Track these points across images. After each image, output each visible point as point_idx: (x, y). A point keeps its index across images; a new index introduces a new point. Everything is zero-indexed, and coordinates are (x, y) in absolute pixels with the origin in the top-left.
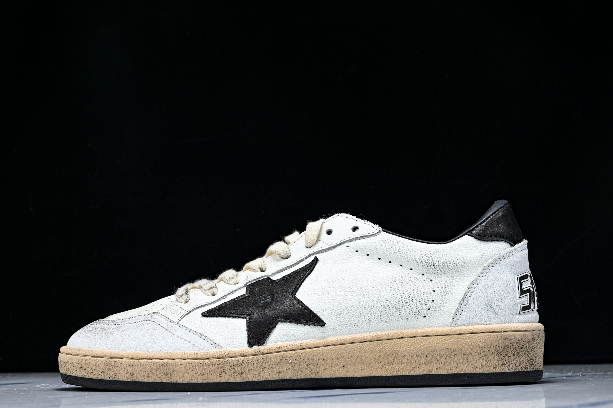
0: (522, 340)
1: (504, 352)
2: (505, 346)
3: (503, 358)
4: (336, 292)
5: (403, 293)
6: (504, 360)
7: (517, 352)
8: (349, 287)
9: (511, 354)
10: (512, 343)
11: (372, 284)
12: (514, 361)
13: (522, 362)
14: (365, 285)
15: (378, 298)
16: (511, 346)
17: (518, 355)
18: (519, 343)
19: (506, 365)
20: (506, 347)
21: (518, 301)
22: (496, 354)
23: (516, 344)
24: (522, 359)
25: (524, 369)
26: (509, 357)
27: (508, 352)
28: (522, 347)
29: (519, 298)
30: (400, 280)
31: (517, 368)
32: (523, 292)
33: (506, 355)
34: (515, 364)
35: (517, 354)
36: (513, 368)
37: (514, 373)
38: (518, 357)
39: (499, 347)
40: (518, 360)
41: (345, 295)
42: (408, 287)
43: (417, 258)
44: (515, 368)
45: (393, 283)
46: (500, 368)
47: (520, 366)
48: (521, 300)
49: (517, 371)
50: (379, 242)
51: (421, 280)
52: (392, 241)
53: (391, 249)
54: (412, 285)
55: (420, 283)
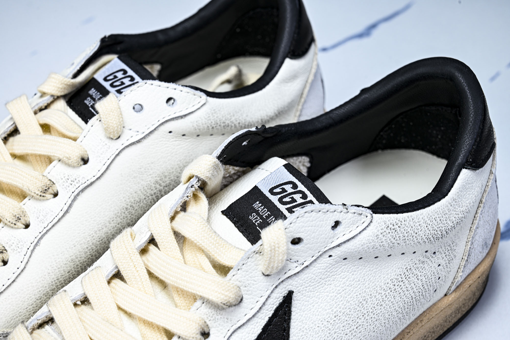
4: (341, 338)
5: (412, 292)
8: (354, 321)
11: (378, 301)
14: (371, 307)
15: (389, 317)
30: (407, 276)
41: (352, 337)
42: (416, 280)
43: (425, 238)
45: (400, 284)
50: (377, 238)
51: (426, 260)
52: (393, 227)
53: (394, 241)
54: (419, 274)
55: (426, 265)
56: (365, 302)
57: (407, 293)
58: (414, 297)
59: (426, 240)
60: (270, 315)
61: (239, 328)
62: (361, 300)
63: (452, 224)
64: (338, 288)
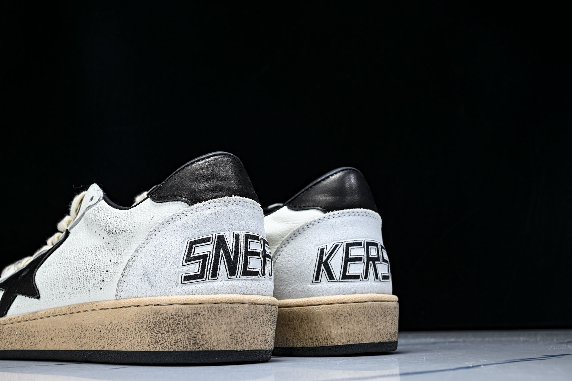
0: (177, 315)
1: (156, 328)
2: (156, 321)
3: (156, 335)
6: (157, 337)
7: (171, 328)
9: (164, 330)
10: (164, 318)
12: (168, 339)
13: (179, 340)
16: (163, 322)
17: (174, 332)
18: (173, 318)
19: (159, 344)
20: (157, 323)
21: (180, 270)
22: (148, 330)
23: (170, 319)
24: (179, 337)
25: (181, 348)
26: (162, 334)
27: (161, 329)
28: (178, 322)
29: (183, 266)
31: (172, 347)
32: (189, 259)
33: (159, 332)
34: (169, 343)
35: (172, 331)
36: (168, 347)
37: (169, 352)
38: (173, 334)
39: (150, 322)
40: (174, 338)
44: (170, 346)
46: (153, 346)
47: (176, 345)
48: (185, 268)
49: (172, 350)
55: (104, 253)
56: (72, 251)
64: (75, 238)
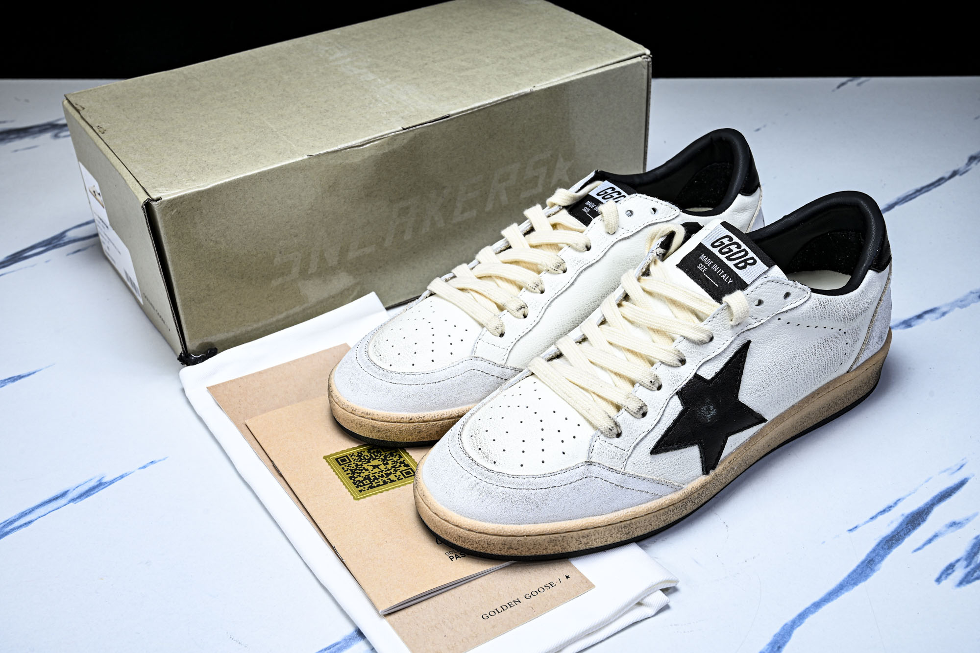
4: (775, 382)
5: (826, 358)
8: (785, 371)
11: (803, 360)
14: (798, 363)
15: (808, 374)
30: (824, 345)
41: (782, 383)
42: (830, 350)
43: (842, 317)
45: (819, 350)
50: (813, 310)
51: (839, 336)
52: (823, 304)
53: (822, 315)
54: (833, 346)
55: (838, 341)
56: (794, 359)
57: (822, 358)
58: (827, 363)
59: (842, 319)
60: (731, 356)
61: (708, 361)
62: (792, 357)
63: (860, 311)
64: (779, 345)
